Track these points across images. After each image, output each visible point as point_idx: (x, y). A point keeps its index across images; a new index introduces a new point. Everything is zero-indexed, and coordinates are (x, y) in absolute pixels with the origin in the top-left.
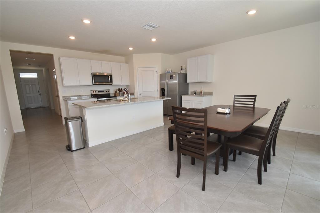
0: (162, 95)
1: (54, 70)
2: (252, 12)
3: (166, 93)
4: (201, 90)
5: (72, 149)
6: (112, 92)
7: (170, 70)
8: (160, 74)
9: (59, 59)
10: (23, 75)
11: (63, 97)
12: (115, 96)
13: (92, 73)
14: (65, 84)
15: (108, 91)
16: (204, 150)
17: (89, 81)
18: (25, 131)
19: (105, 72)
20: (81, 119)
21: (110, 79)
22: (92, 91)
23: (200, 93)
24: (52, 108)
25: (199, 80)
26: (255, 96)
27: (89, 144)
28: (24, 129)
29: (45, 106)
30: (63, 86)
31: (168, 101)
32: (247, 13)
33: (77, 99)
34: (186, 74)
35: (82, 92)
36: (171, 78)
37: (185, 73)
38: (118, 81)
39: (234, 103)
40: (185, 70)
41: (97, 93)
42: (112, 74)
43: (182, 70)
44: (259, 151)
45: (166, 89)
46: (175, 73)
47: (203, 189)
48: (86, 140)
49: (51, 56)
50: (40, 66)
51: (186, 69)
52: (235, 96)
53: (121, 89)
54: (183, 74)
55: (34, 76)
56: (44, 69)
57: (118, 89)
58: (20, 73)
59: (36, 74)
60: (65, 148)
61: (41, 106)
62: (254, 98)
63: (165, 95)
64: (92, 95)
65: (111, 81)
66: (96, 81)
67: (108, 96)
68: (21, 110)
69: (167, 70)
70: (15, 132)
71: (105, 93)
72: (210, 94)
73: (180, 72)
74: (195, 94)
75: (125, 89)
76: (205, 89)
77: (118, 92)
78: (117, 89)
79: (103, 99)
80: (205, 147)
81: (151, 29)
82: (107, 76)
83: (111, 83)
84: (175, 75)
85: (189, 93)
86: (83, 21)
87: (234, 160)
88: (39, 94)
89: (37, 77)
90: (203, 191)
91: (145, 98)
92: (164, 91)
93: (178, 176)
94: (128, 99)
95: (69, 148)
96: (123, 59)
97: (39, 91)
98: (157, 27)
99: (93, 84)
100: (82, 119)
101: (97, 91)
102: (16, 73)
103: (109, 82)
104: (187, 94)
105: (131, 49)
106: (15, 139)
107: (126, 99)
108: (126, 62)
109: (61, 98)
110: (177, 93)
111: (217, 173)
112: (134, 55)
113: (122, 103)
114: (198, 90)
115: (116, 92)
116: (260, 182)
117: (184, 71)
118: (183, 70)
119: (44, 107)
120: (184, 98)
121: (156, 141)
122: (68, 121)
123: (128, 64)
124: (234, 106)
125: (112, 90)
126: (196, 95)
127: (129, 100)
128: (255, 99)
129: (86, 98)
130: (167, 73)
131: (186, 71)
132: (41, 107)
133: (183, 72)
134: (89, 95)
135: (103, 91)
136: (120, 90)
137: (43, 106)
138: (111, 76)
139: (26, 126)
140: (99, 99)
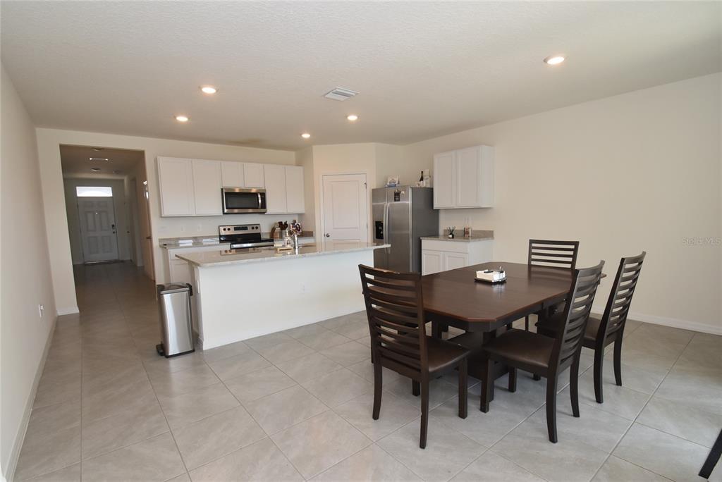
0: (377, 238)
1: (145, 183)
2: (556, 61)
3: (385, 232)
4: (467, 226)
5: (168, 353)
6: (265, 230)
7: (396, 180)
8: (373, 190)
9: (156, 161)
10: (83, 192)
11: (160, 240)
12: (271, 240)
13: (222, 190)
14: (166, 213)
15: (257, 228)
16: (419, 359)
17: (215, 206)
18: (78, 311)
19: (253, 185)
20: (188, 289)
21: (260, 201)
22: (222, 228)
23: (465, 235)
24: (139, 264)
25: (461, 204)
26: (576, 244)
27: (204, 343)
28: (77, 308)
29: (125, 259)
30: (161, 217)
31: (389, 252)
32: (545, 61)
33: (191, 245)
34: (432, 190)
35: (201, 229)
36: (397, 199)
37: (429, 186)
38: (279, 206)
39: (530, 259)
40: (428, 181)
41: (232, 232)
42: (265, 190)
43: (422, 179)
44: (547, 366)
45: (385, 223)
46: (405, 188)
47: (423, 445)
48: (198, 335)
49: (141, 154)
50: (118, 172)
51: (431, 177)
52: (532, 242)
53: (286, 223)
54: (425, 188)
55: (105, 192)
56: (126, 179)
57: (279, 223)
58: (78, 188)
59: (110, 188)
60: (155, 348)
61: (116, 258)
62: (573, 247)
63: (382, 238)
64: (220, 236)
65: (264, 206)
66: (230, 206)
67: (255, 238)
68: (73, 266)
69: (389, 180)
70: (60, 313)
71: (249, 231)
72: (488, 235)
73: (419, 185)
74: (451, 236)
75: (295, 221)
76: (475, 225)
77: (278, 229)
78: (276, 224)
79: (245, 245)
80: (422, 352)
81: (342, 98)
82: (256, 194)
83: (262, 210)
84: (405, 191)
85: (441, 232)
86: (201, 90)
87: (512, 388)
88: (114, 233)
89: (111, 195)
90: (420, 449)
91: (337, 244)
92: (380, 228)
93: (376, 416)
94: (292, 248)
95: (162, 350)
96: (292, 155)
97: (113, 226)
98: (354, 94)
99: (224, 213)
100: (192, 290)
101: (232, 228)
102: (69, 186)
103: (258, 208)
104: (434, 234)
105: (306, 136)
106: (59, 326)
107: (289, 246)
108: (299, 164)
109: (156, 243)
110: (410, 232)
111: (463, 414)
112: (315, 148)
113: (279, 256)
114: (459, 226)
115: (273, 229)
116: (553, 437)
117: (426, 183)
118: (424, 181)
119: (122, 261)
120: (427, 244)
121: (348, 342)
122: (163, 292)
123: (301, 168)
124: (530, 266)
125: (264, 225)
126: (453, 237)
127: (295, 248)
128: (575, 250)
129: (209, 243)
130: (389, 186)
131: (432, 183)
132: (116, 261)
133: (424, 184)
134: (215, 237)
135: (245, 228)
136: (283, 226)
137: (121, 259)
138: (263, 195)
139: (81, 302)
140: (235, 246)
